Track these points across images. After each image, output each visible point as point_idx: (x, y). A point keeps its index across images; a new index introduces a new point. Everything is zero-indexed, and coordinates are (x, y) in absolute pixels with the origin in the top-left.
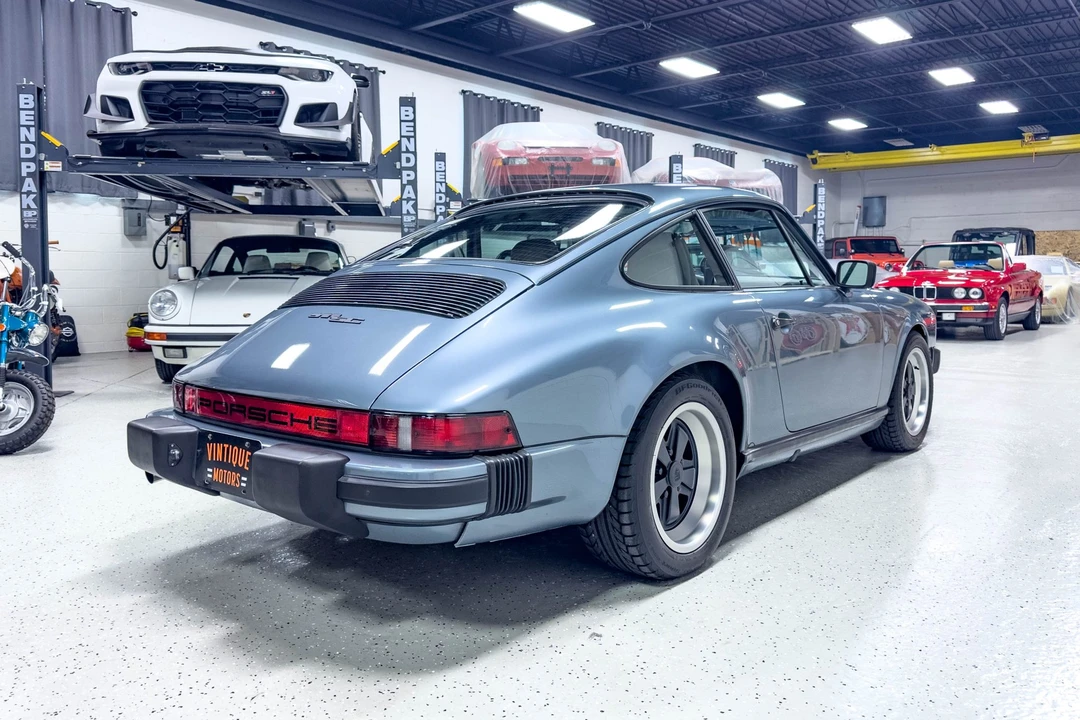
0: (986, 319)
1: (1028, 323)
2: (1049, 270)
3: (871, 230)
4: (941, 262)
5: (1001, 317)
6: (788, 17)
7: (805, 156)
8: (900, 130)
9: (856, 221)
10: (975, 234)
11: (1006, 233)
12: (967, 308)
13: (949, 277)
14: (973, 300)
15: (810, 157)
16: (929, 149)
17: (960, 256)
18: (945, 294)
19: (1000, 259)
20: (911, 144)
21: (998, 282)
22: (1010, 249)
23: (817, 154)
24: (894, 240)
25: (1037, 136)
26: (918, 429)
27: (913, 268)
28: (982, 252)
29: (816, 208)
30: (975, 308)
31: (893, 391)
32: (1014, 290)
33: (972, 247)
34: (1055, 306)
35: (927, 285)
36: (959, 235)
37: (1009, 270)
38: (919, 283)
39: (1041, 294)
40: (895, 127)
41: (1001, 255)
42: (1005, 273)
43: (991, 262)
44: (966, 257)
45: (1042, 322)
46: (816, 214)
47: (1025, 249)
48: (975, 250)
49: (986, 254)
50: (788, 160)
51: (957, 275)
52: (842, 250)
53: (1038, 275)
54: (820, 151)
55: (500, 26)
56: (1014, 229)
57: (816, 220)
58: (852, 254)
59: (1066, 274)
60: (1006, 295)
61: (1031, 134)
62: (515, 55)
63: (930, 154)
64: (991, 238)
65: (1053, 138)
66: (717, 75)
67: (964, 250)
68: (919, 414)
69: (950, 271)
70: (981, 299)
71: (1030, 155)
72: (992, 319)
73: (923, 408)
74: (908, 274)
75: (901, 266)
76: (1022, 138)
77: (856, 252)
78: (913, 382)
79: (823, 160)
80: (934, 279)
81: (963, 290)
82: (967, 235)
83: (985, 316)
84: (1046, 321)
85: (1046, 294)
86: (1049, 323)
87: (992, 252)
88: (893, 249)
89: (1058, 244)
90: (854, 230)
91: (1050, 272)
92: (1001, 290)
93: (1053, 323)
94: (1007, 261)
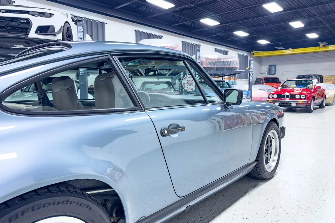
0: (307, 106)
1: (321, 106)
2: (328, 88)
3: (271, 75)
4: (292, 86)
5: (312, 105)
6: (242, 4)
7: (250, 52)
8: (280, 44)
9: (267, 73)
10: (304, 77)
11: (314, 76)
12: (300, 102)
13: (295, 91)
14: (302, 99)
15: (252, 53)
16: (289, 50)
17: (298, 83)
18: (293, 97)
19: (312, 85)
20: (284, 48)
21: (311, 92)
22: (315, 81)
23: (254, 52)
24: (278, 79)
25: (324, 46)
26: (272, 168)
27: (282, 88)
28: (306, 82)
29: (250, 68)
30: (303, 102)
31: (258, 153)
32: (316, 95)
33: (303, 81)
34: (330, 100)
35: (286, 94)
36: (298, 77)
37: (315, 89)
38: (284, 93)
39: (325, 96)
40: (278, 43)
41: (312, 83)
42: (314, 89)
43: (309, 86)
44: (300, 84)
45: (325, 105)
46: (250, 70)
47: (320, 81)
48: (303, 82)
49: (307, 83)
50: (245, 54)
51: (297, 90)
52: (262, 82)
53: (324, 90)
54: (255, 51)
55: (146, 8)
56: (316, 75)
57: (250, 72)
58: (265, 83)
59: (333, 89)
60: (314, 97)
61: (322, 45)
62: (152, 18)
63: (290, 51)
64: (309, 78)
65: (329, 46)
66: (219, 25)
67: (300, 82)
68: (273, 161)
69: (295, 89)
70: (305, 99)
71: (322, 52)
72: (309, 105)
73: (276, 158)
74: (281, 90)
75: (278, 87)
76: (319, 46)
77: (266, 82)
78: (271, 145)
79: (256, 54)
80: (289, 92)
81: (299, 95)
82: (301, 77)
83: (306, 104)
84: (327, 105)
85: (327, 96)
86: (328, 106)
87: (309, 82)
88: (278, 81)
89: (330, 80)
90: (266, 75)
91: (328, 89)
92: (312, 95)
93: (329, 106)
94: (314, 85)
